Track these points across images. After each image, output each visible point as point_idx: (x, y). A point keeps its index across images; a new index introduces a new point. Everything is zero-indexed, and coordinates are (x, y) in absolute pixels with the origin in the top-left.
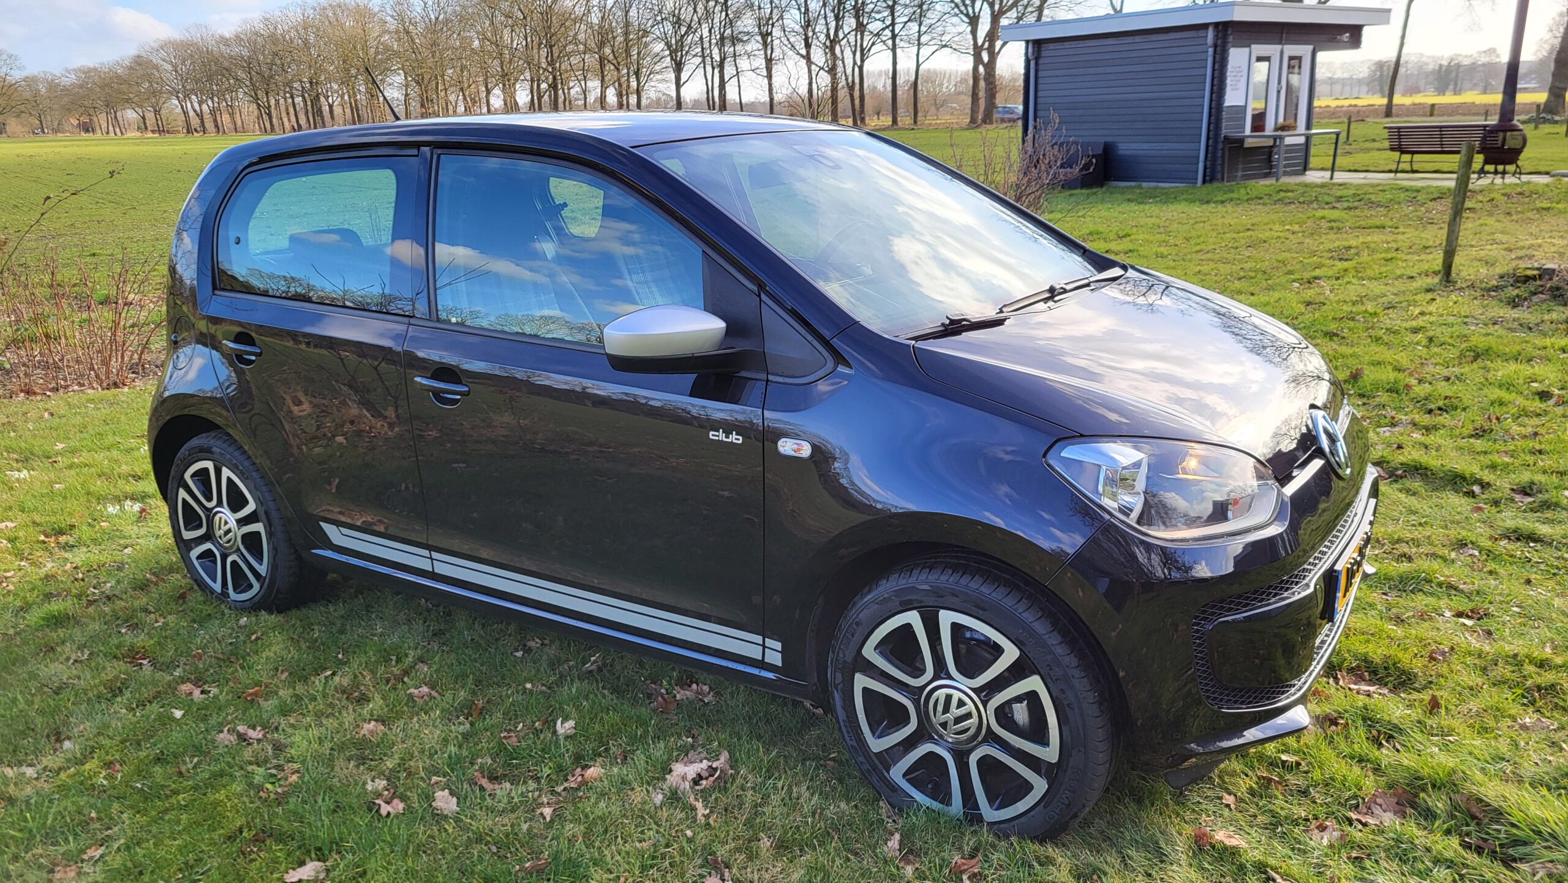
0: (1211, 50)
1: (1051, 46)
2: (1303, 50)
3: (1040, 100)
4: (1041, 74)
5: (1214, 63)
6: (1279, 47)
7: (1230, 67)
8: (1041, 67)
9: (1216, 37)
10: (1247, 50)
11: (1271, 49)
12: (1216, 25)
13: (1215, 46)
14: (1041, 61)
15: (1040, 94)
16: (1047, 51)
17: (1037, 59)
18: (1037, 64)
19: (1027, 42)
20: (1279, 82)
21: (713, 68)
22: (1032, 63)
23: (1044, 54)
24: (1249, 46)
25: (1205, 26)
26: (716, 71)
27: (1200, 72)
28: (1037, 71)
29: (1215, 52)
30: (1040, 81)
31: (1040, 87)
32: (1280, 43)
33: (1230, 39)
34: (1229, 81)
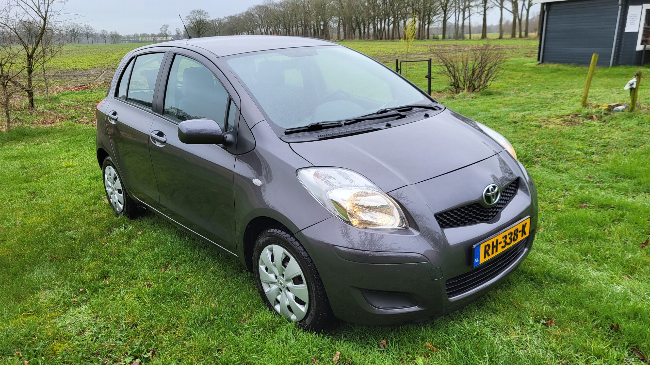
0: (620, 7)
1: (554, 5)
3: (548, 29)
4: (549, 17)
5: (621, 12)
7: (629, 14)
9: (623, 1)
13: (622, 5)
14: (550, 12)
15: (548, 26)
16: (553, 7)
17: (548, 11)
18: (548, 13)
19: (542, 4)
22: (546, 13)
23: (551, 8)
24: (642, 5)
27: (615, 16)
28: (547, 16)
29: (622, 8)
30: (549, 20)
31: (549, 23)
33: (629, 2)
34: (628, 21)
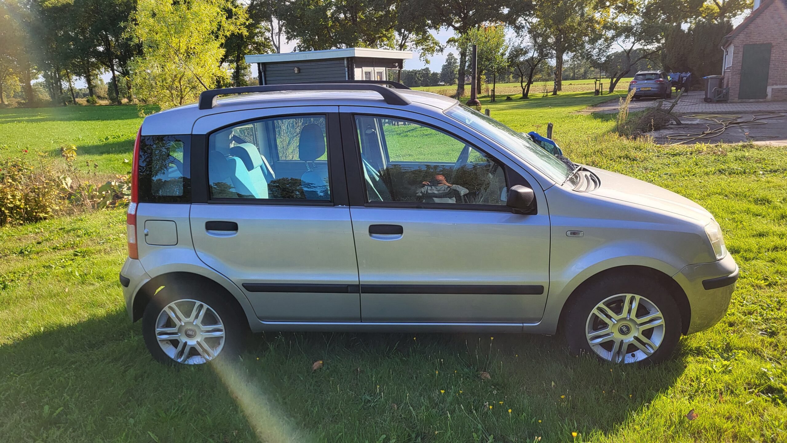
1: (271, 66)
2: (382, 70)
4: (267, 79)
8: (267, 75)
9: (347, 63)
11: (370, 70)
12: (348, 58)
16: (269, 68)
17: (265, 72)
19: (259, 64)
22: (263, 74)
24: (362, 67)
25: (343, 59)
28: (265, 77)
29: (348, 69)
30: (268, 82)
32: (373, 67)
33: (354, 64)
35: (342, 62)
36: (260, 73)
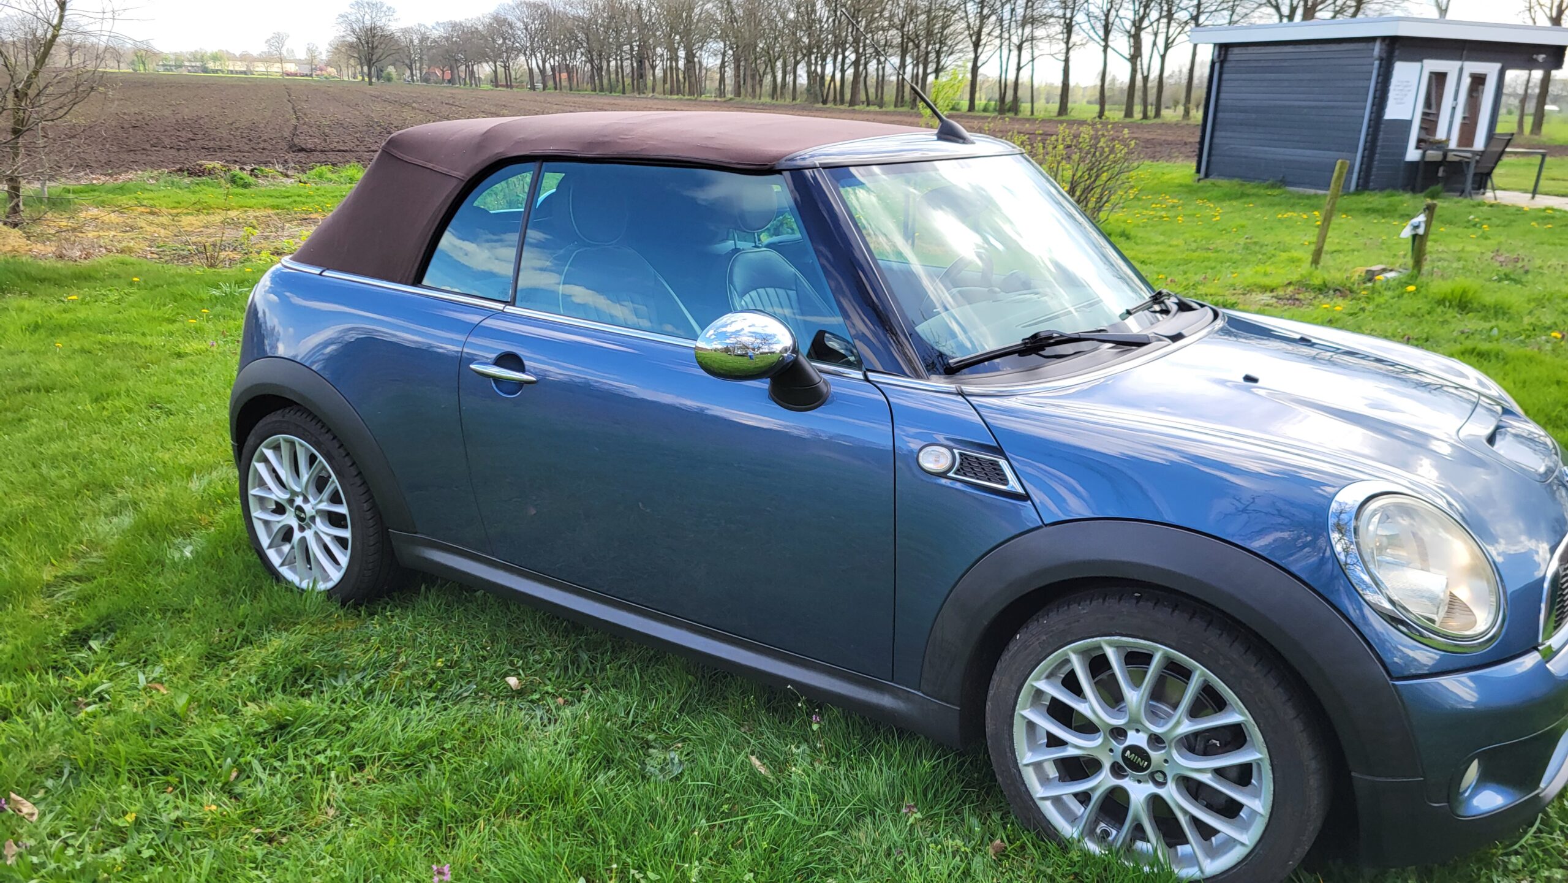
0: (1377, 63)
1: (1236, 50)
2: (1490, 69)
3: (1221, 102)
4: (1225, 76)
5: (1379, 76)
6: (1458, 64)
7: (1394, 81)
8: (1225, 69)
9: (1381, 49)
10: (1417, 65)
11: (1449, 67)
12: (1384, 39)
13: (1381, 59)
14: (1226, 65)
15: (1222, 95)
16: (1235, 54)
17: (1222, 63)
18: (1221, 67)
19: (1215, 45)
20: (1456, 99)
21: (1010, 51)
22: (1217, 66)
23: (1230, 57)
24: (1421, 60)
25: (1372, 40)
26: (1015, 53)
27: (1365, 83)
28: (1220, 74)
29: (1380, 66)
30: (1224, 84)
31: (1223, 89)
32: (1460, 58)
33: (1397, 53)
34: (1392, 94)
35: (1370, 45)
36: (1213, 64)
